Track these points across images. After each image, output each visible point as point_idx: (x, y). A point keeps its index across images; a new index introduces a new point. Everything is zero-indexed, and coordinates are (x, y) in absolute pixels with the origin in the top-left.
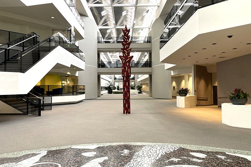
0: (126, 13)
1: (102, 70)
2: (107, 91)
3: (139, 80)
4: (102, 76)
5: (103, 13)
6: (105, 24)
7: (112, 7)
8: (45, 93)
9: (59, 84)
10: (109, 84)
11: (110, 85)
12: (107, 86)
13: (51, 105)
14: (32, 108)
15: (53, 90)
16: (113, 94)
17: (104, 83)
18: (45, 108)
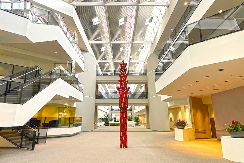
0: (123, 49)
1: (99, 101)
2: (104, 123)
3: (135, 111)
4: (99, 107)
5: (103, 49)
6: (104, 58)
7: (110, 44)
8: (41, 125)
9: (56, 116)
10: (105, 115)
11: (107, 117)
12: (104, 117)
13: (45, 138)
14: (26, 141)
15: (49, 122)
16: (109, 126)
17: (101, 115)
18: (39, 141)
